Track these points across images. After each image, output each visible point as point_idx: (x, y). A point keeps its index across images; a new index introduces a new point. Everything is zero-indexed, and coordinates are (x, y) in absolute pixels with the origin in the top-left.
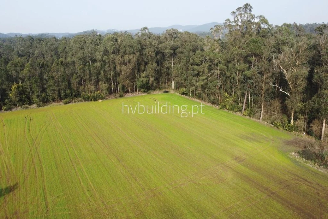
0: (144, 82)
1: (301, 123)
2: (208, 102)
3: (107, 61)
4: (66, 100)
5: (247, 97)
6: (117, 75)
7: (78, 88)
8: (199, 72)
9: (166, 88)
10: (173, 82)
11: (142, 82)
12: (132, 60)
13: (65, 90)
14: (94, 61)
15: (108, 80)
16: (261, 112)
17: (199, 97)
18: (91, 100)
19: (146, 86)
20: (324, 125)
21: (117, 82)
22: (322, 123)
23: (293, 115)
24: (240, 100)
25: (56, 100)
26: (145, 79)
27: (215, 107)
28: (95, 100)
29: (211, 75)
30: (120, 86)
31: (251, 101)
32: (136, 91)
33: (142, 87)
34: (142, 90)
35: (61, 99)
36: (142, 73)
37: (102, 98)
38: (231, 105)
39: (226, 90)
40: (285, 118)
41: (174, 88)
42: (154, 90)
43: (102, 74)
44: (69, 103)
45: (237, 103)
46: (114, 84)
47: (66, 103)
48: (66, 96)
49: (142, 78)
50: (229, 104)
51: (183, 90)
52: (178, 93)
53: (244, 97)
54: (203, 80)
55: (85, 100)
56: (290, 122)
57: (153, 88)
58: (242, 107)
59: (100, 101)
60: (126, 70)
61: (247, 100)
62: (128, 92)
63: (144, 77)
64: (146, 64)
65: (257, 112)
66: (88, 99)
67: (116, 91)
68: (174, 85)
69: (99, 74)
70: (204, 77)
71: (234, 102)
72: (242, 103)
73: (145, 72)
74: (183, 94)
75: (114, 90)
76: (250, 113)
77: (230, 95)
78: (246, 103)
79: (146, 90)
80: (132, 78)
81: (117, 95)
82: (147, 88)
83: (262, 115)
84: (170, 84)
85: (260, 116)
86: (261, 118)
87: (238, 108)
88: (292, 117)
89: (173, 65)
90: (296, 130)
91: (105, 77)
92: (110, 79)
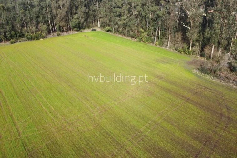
0: (77, 23)
1: (197, 49)
2: (128, 37)
3: (44, 6)
4: (12, 40)
5: (158, 31)
6: (53, 17)
7: (21, 30)
8: (120, 13)
9: (93, 27)
11: (75, 22)
12: (65, 5)
13: (10, 32)
14: (33, 6)
15: (46, 22)
16: (168, 42)
17: (121, 33)
18: (34, 39)
19: (78, 26)
20: (213, 49)
21: (54, 24)
22: (212, 48)
23: (191, 43)
24: (153, 34)
25: (3, 41)
26: (77, 20)
27: (133, 40)
28: (37, 39)
29: (130, 16)
30: (57, 27)
31: (160, 34)
32: (70, 30)
33: (75, 27)
34: (75, 29)
35: (7, 40)
36: (74, 16)
37: (43, 37)
38: (146, 38)
39: (142, 27)
40: (185, 46)
41: (100, 27)
42: (84, 29)
43: (41, 17)
44: (15, 42)
45: (150, 36)
46: (51, 25)
47: (12, 43)
48: (12, 37)
49: (75, 20)
50: (145, 37)
51: (108, 28)
52: (103, 30)
53: (156, 31)
54: (125, 20)
55: (29, 40)
56: (189, 48)
57: (84, 27)
58: (154, 39)
59: (42, 39)
60: (62, 13)
61: (158, 33)
62: (63, 31)
63: (76, 19)
64: (77, 7)
65: (165, 43)
66: (31, 39)
67: (54, 31)
69: (38, 17)
70: (125, 17)
71: (148, 35)
72: (154, 36)
73: (76, 15)
74: (108, 31)
75: (52, 30)
76: (160, 43)
77: (145, 30)
78: (157, 36)
79: (78, 29)
80: (67, 19)
81: (55, 34)
82: (79, 27)
83: (168, 44)
84: (97, 24)
85: (167, 45)
86: (168, 47)
87: (151, 40)
88: (191, 45)
89: (98, 9)
90: (193, 53)
91: (44, 20)
92: (48, 21)
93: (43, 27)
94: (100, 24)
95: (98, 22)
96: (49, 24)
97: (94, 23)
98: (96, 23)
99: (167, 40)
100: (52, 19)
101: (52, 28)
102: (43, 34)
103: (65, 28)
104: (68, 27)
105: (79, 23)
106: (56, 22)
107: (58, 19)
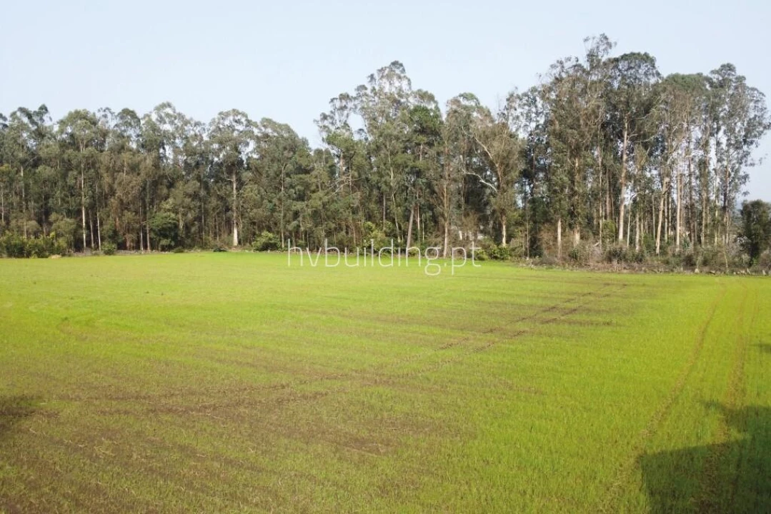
0: (170, 221)
1: (521, 241)
3: (73, 163)
5: (414, 217)
6: (97, 202)
8: (307, 186)
9: (216, 246)
10: (235, 231)
11: (166, 218)
12: (141, 166)
16: (443, 245)
19: (173, 234)
20: (559, 231)
21: (95, 223)
22: (556, 228)
23: (504, 228)
24: (400, 228)
26: (173, 215)
28: (41, 254)
31: (421, 227)
32: (145, 247)
33: (163, 232)
34: (164, 242)
36: (163, 202)
37: (61, 252)
39: (369, 217)
41: (239, 242)
42: (190, 247)
45: (394, 235)
46: (88, 227)
49: (164, 213)
51: (266, 236)
52: (249, 249)
53: (408, 221)
54: (320, 199)
55: (12, 256)
56: (499, 243)
57: (189, 242)
58: (406, 242)
59: (55, 257)
60: (128, 185)
61: (415, 223)
62: (122, 247)
63: (169, 210)
64: (172, 183)
65: (436, 244)
66: (19, 252)
67: (92, 245)
68: (238, 238)
70: (320, 193)
71: (387, 235)
72: (405, 234)
73: (171, 200)
74: (267, 247)
75: (89, 240)
77: (378, 223)
78: (413, 234)
79: (173, 244)
81: (100, 251)
83: (446, 248)
84: (226, 241)
85: (443, 251)
86: (444, 254)
87: (397, 245)
88: (504, 233)
89: (235, 192)
90: (513, 253)
91: (66, 206)
92: (79, 212)
93: (64, 223)
94: (238, 234)
95: (231, 232)
96: (81, 220)
97: (220, 235)
98: (225, 236)
99: (439, 239)
100: (92, 208)
101: (88, 236)
102: (62, 242)
103: (130, 238)
104: (139, 237)
105: (176, 226)
106: (105, 217)
107: (113, 201)
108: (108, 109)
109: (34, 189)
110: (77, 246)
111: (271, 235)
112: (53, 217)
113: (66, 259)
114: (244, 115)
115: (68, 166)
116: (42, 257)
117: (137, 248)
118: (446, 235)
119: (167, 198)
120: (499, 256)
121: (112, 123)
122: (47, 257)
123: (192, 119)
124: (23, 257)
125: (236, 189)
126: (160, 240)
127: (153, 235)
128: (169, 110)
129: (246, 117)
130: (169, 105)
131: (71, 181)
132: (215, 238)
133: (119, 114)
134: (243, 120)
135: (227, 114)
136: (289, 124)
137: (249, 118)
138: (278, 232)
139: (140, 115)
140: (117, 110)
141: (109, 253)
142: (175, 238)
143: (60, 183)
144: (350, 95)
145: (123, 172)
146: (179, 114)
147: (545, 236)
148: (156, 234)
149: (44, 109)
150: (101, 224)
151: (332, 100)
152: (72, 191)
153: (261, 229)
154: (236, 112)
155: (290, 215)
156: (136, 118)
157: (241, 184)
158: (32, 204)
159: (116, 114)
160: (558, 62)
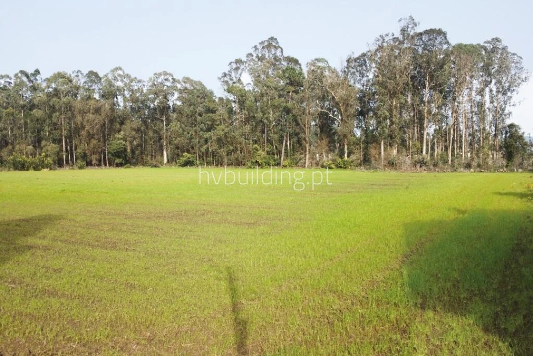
0: (121, 147)
1: (357, 156)
2: (228, 165)
3: (56, 107)
5: (286, 142)
6: (73, 134)
8: (213, 121)
10: (165, 154)
11: (118, 146)
16: (305, 160)
18: (28, 169)
19: (123, 155)
20: (382, 148)
21: (71, 147)
22: (380, 147)
23: (346, 147)
24: (276, 148)
28: (36, 168)
32: (105, 165)
33: (117, 154)
34: (118, 161)
36: (117, 134)
37: (49, 167)
38: (265, 158)
41: (168, 161)
42: (135, 164)
43: (47, 129)
45: (272, 154)
46: (67, 151)
50: (262, 157)
52: (175, 166)
53: (282, 143)
57: (134, 161)
58: (280, 158)
59: (46, 169)
60: (93, 122)
61: (286, 146)
63: (121, 139)
64: (123, 121)
65: (300, 159)
67: (70, 162)
68: (167, 158)
71: (268, 153)
72: (279, 153)
73: (122, 133)
74: (186, 164)
75: (67, 160)
76: (292, 163)
78: (285, 153)
79: (124, 162)
81: (76, 166)
83: (307, 161)
85: (305, 163)
86: (306, 165)
87: (275, 160)
88: (346, 150)
89: (165, 127)
90: (352, 164)
91: (52, 136)
92: (61, 141)
93: (51, 148)
94: (168, 156)
96: (62, 146)
97: (155, 157)
99: (303, 156)
100: (69, 138)
101: (67, 157)
102: (50, 160)
103: (94, 158)
104: (100, 158)
105: (126, 150)
106: (78, 144)
107: (84, 133)
108: (79, 71)
109: (30, 125)
110: (59, 163)
111: (189, 155)
112: (44, 143)
113: (52, 171)
114: (170, 74)
115: (53, 109)
116: (37, 170)
117: (99, 165)
118: (307, 153)
119: (119, 131)
120: (343, 166)
121: (82, 81)
122: (40, 170)
123: (136, 78)
124: (24, 170)
125: (166, 125)
126: (115, 159)
127: (110, 155)
128: (120, 72)
129: (173, 76)
130: (120, 69)
131: (54, 120)
132: (152, 159)
133: (87, 74)
134: (170, 78)
135: (160, 74)
136: (201, 81)
137: (174, 77)
138: (194, 153)
139: (101, 75)
140: (86, 72)
141: (81, 167)
142: (125, 158)
143: (47, 121)
144: (243, 60)
145: (90, 113)
146: (127, 75)
147: (373, 152)
148: (112, 155)
149: (37, 72)
150: (76, 149)
151: (230, 64)
152: (55, 126)
153: (183, 152)
154: (165, 73)
155: (202, 141)
156: (99, 77)
157: (169, 121)
158: (29, 134)
159: (85, 74)
160: (380, 36)
